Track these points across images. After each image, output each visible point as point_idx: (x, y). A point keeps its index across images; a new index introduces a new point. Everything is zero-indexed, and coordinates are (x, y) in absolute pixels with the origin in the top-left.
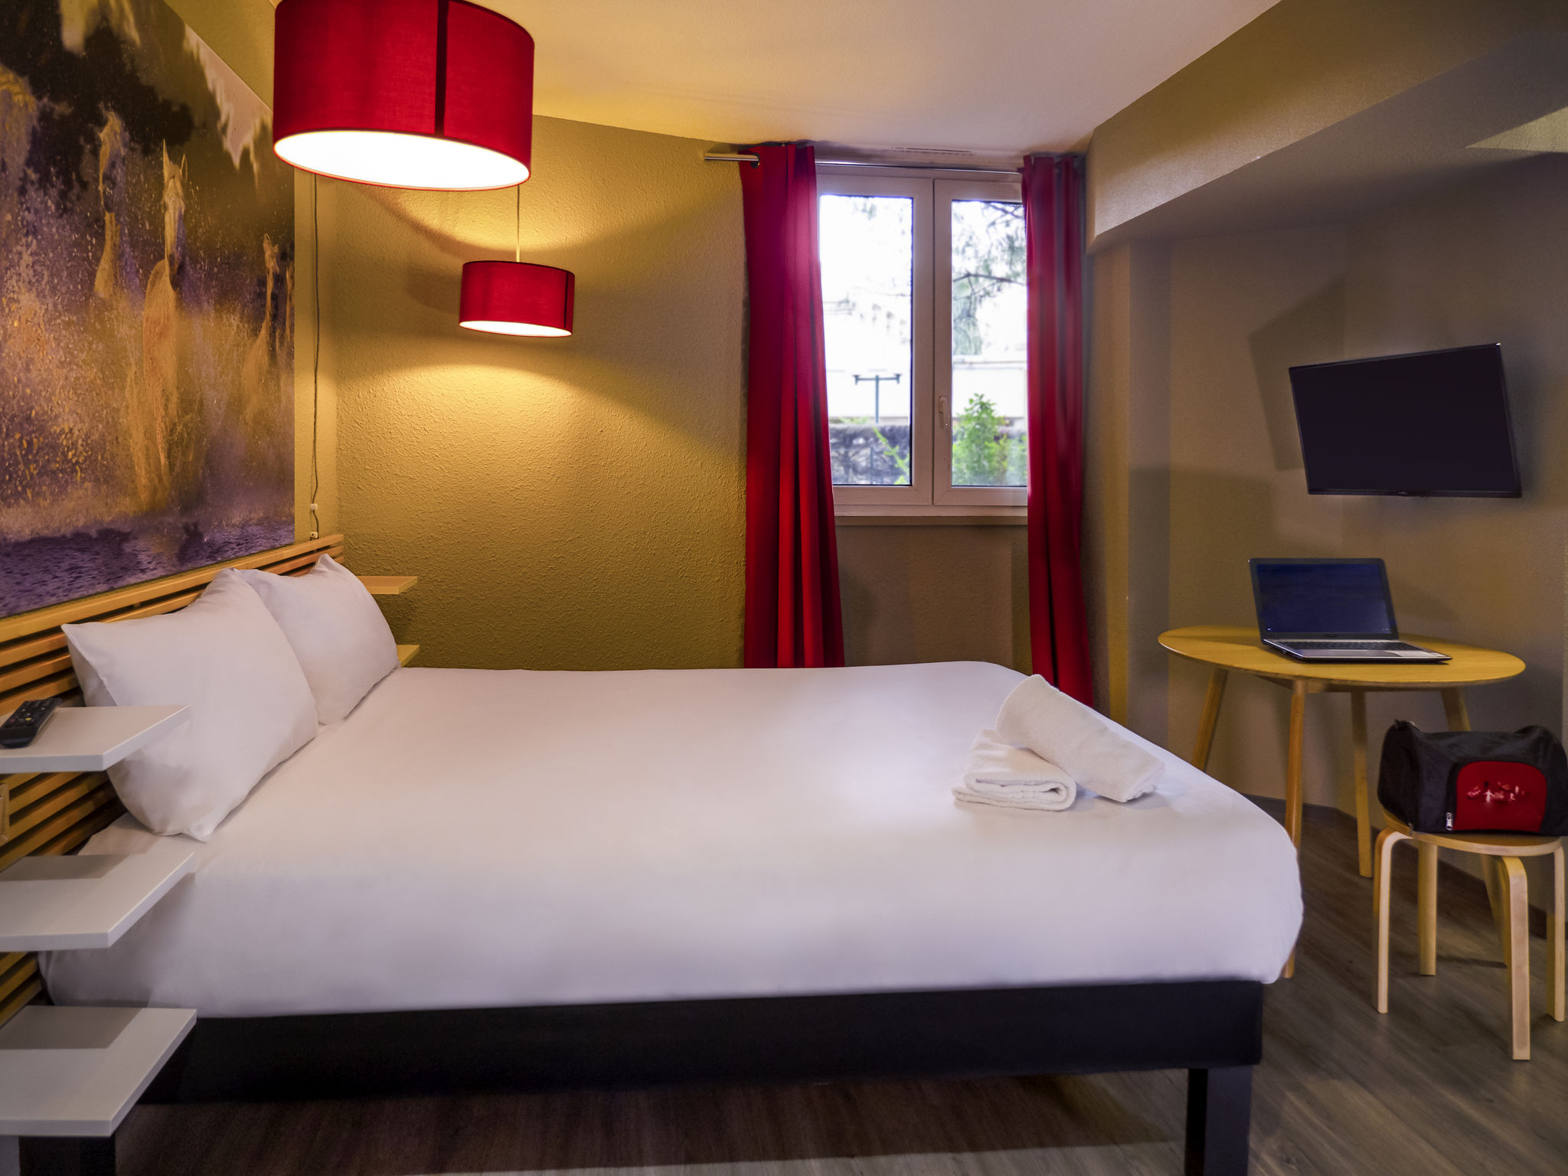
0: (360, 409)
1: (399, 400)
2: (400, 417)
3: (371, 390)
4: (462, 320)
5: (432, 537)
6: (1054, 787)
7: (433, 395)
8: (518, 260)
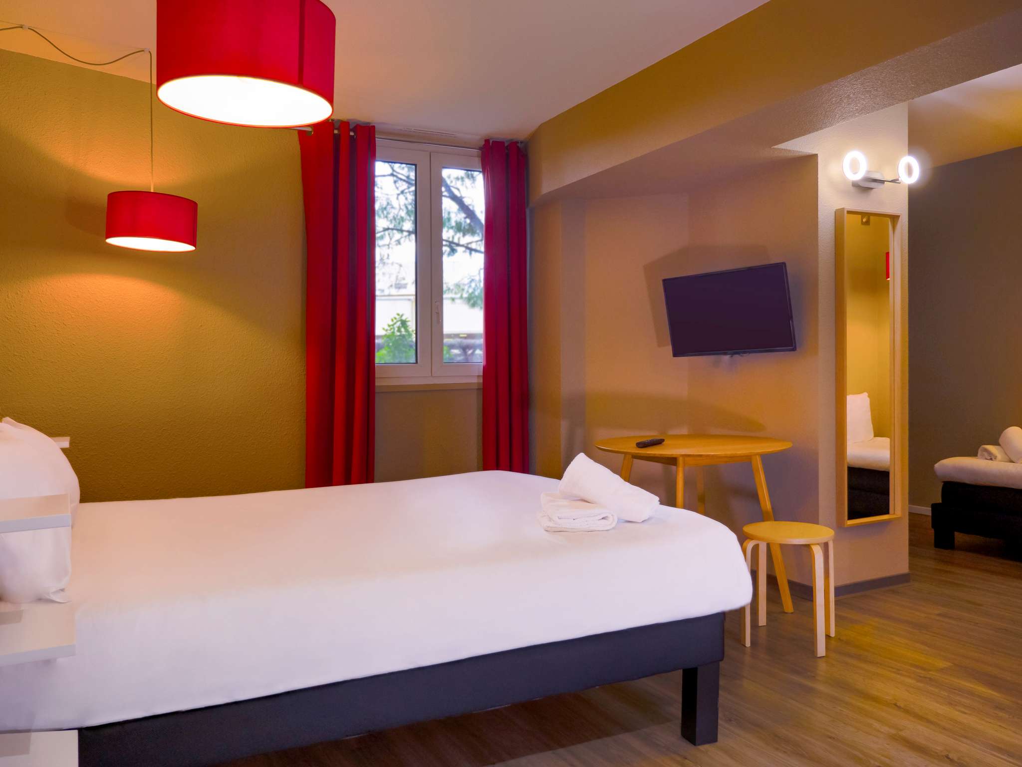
0: (9, 307)
1: (42, 300)
2: (42, 313)
3: (18, 292)
4: (109, 236)
5: (70, 408)
6: (604, 516)
7: (70, 297)
8: (152, 191)
